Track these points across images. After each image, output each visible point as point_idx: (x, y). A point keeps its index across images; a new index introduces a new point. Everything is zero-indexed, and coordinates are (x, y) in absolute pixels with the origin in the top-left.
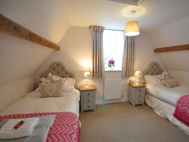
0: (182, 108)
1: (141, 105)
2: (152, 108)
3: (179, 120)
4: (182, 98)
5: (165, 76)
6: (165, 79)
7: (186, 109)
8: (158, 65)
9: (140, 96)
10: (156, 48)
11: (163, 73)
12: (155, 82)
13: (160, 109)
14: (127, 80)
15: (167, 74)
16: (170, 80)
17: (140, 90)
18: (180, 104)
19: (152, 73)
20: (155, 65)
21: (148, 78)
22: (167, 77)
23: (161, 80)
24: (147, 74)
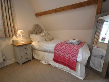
0: (58, 53)
1: (30, 60)
2: (39, 60)
3: (57, 62)
4: (56, 46)
5: (45, 34)
6: (46, 36)
7: (60, 53)
8: (40, 26)
9: (26, 53)
10: (36, 13)
11: (44, 32)
12: (38, 39)
13: (44, 59)
14: (9, 40)
15: (46, 32)
16: (48, 36)
17: (26, 48)
18: (56, 51)
19: (36, 33)
20: (38, 26)
21: (33, 37)
22: (47, 34)
23: (43, 37)
24: (32, 33)
